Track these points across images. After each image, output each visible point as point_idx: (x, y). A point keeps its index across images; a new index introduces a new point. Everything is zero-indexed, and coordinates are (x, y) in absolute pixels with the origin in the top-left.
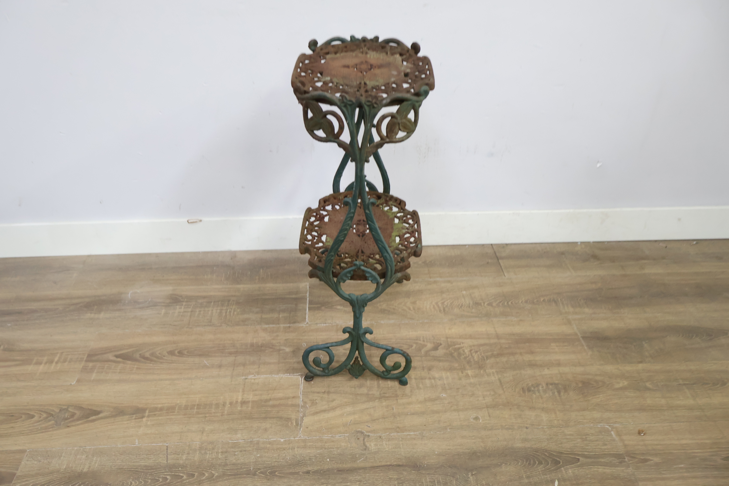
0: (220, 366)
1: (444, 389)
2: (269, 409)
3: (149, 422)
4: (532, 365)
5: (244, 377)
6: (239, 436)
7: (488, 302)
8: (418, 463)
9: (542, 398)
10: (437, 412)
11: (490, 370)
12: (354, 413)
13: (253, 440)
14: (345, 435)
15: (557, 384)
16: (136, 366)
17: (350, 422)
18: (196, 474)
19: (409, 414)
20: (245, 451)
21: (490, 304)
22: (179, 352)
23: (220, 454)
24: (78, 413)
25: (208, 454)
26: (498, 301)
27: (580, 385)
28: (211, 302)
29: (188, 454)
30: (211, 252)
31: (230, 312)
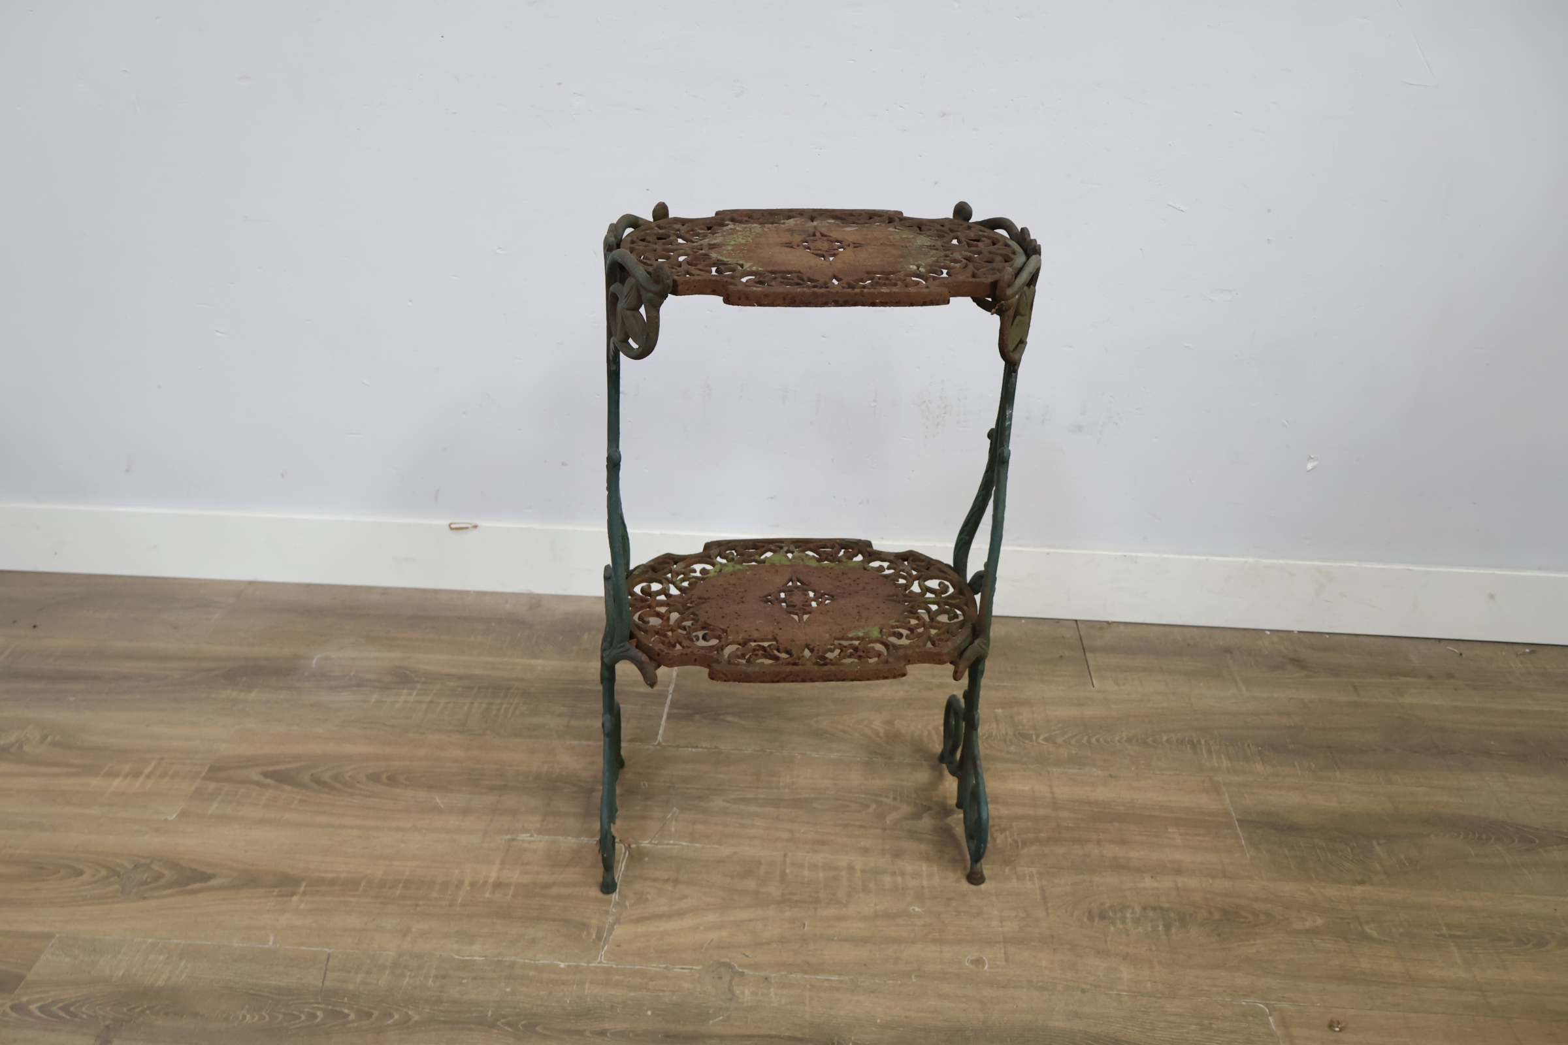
0: (465, 811)
1: (919, 896)
2: (548, 902)
3: (303, 904)
4: (1118, 866)
5: (509, 837)
6: (477, 947)
7: (1047, 735)
8: (836, 1038)
9: (1128, 935)
10: (897, 941)
11: (1026, 868)
12: (720, 927)
13: (504, 959)
14: (695, 967)
15: (1167, 910)
16: (299, 797)
17: (709, 944)
18: (376, 1013)
19: (836, 938)
20: (483, 978)
21: (1050, 739)
22: (390, 778)
23: (431, 980)
24: (168, 874)
25: (407, 978)
26: (1070, 734)
27: (1217, 916)
28: (473, 688)
29: (368, 973)
30: (492, 594)
31: (507, 709)
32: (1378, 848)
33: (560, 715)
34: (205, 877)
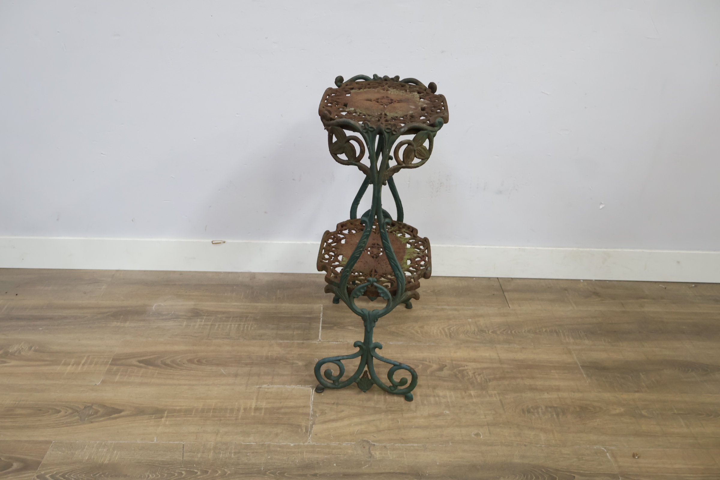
0: (236, 375)
1: (447, 406)
2: (281, 416)
3: (167, 422)
4: (532, 389)
5: (258, 386)
6: (251, 438)
7: (493, 330)
8: (420, 472)
9: (541, 419)
10: (440, 427)
11: (492, 391)
12: (361, 424)
13: (265, 443)
14: (352, 443)
15: (556, 407)
16: (157, 372)
17: (357, 432)
18: (210, 471)
19: (413, 427)
20: (257, 452)
21: (494, 332)
22: (198, 361)
23: (233, 454)
24: (101, 410)
25: (222, 454)
26: (502, 330)
27: (578, 409)
28: (230, 317)
29: (203, 452)
30: (232, 273)
31: (247, 327)
32: (642, 376)
33: (273, 329)
34: (119, 411)
